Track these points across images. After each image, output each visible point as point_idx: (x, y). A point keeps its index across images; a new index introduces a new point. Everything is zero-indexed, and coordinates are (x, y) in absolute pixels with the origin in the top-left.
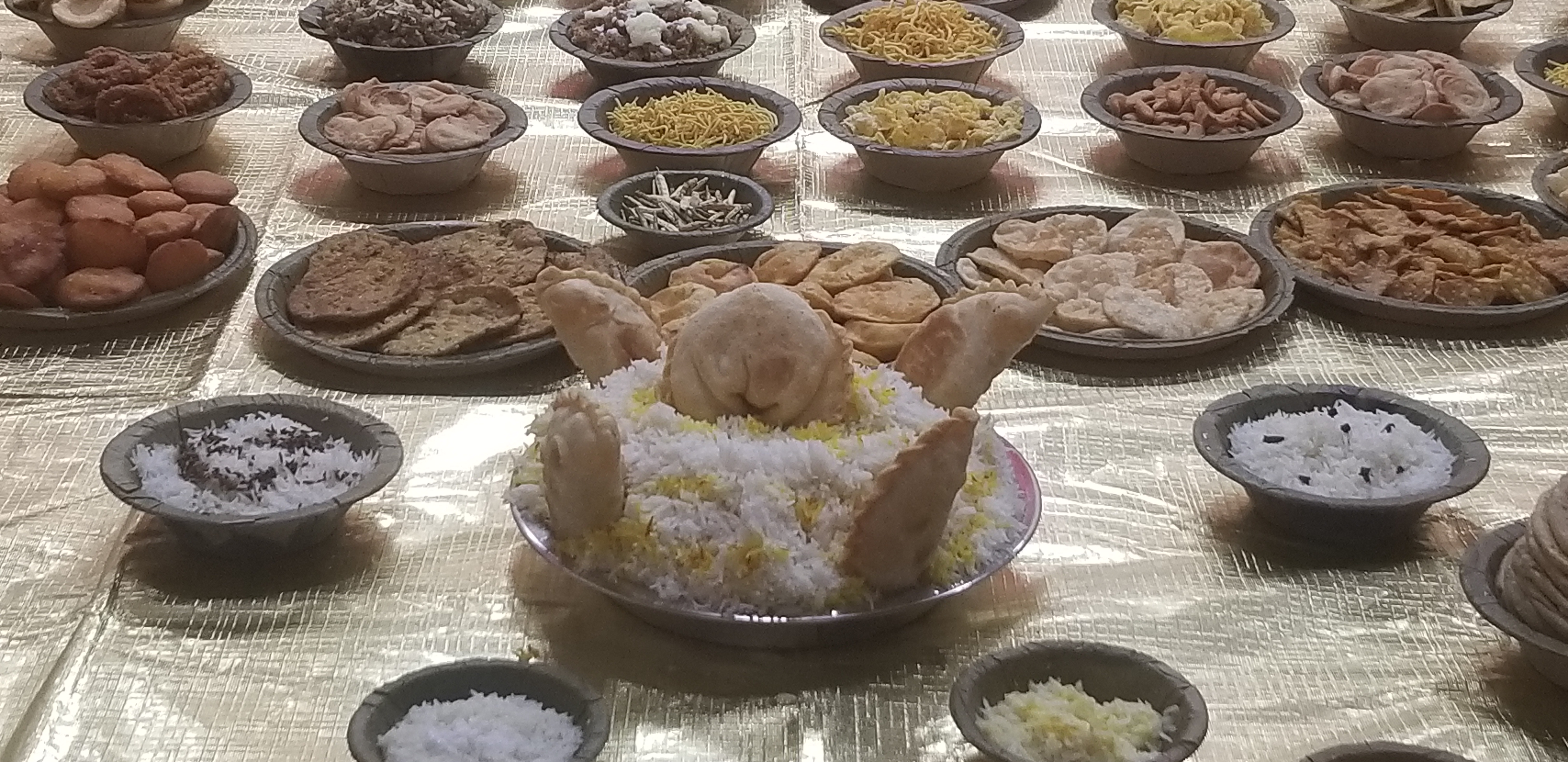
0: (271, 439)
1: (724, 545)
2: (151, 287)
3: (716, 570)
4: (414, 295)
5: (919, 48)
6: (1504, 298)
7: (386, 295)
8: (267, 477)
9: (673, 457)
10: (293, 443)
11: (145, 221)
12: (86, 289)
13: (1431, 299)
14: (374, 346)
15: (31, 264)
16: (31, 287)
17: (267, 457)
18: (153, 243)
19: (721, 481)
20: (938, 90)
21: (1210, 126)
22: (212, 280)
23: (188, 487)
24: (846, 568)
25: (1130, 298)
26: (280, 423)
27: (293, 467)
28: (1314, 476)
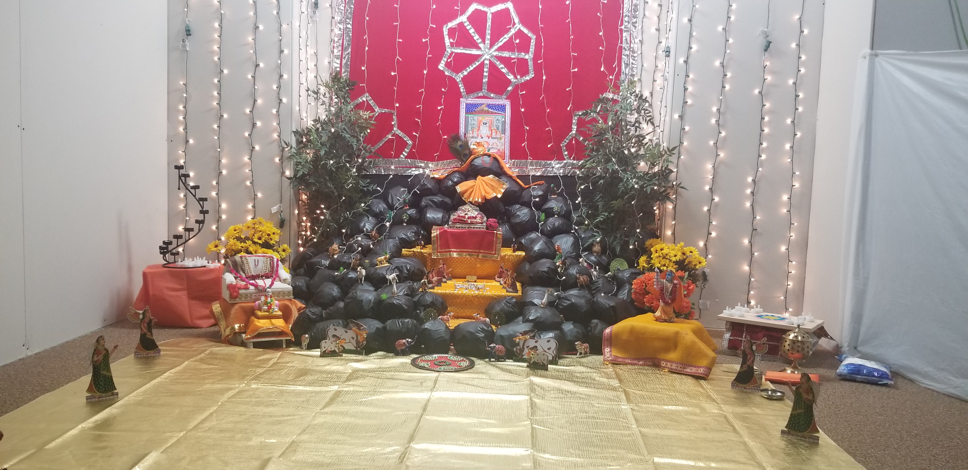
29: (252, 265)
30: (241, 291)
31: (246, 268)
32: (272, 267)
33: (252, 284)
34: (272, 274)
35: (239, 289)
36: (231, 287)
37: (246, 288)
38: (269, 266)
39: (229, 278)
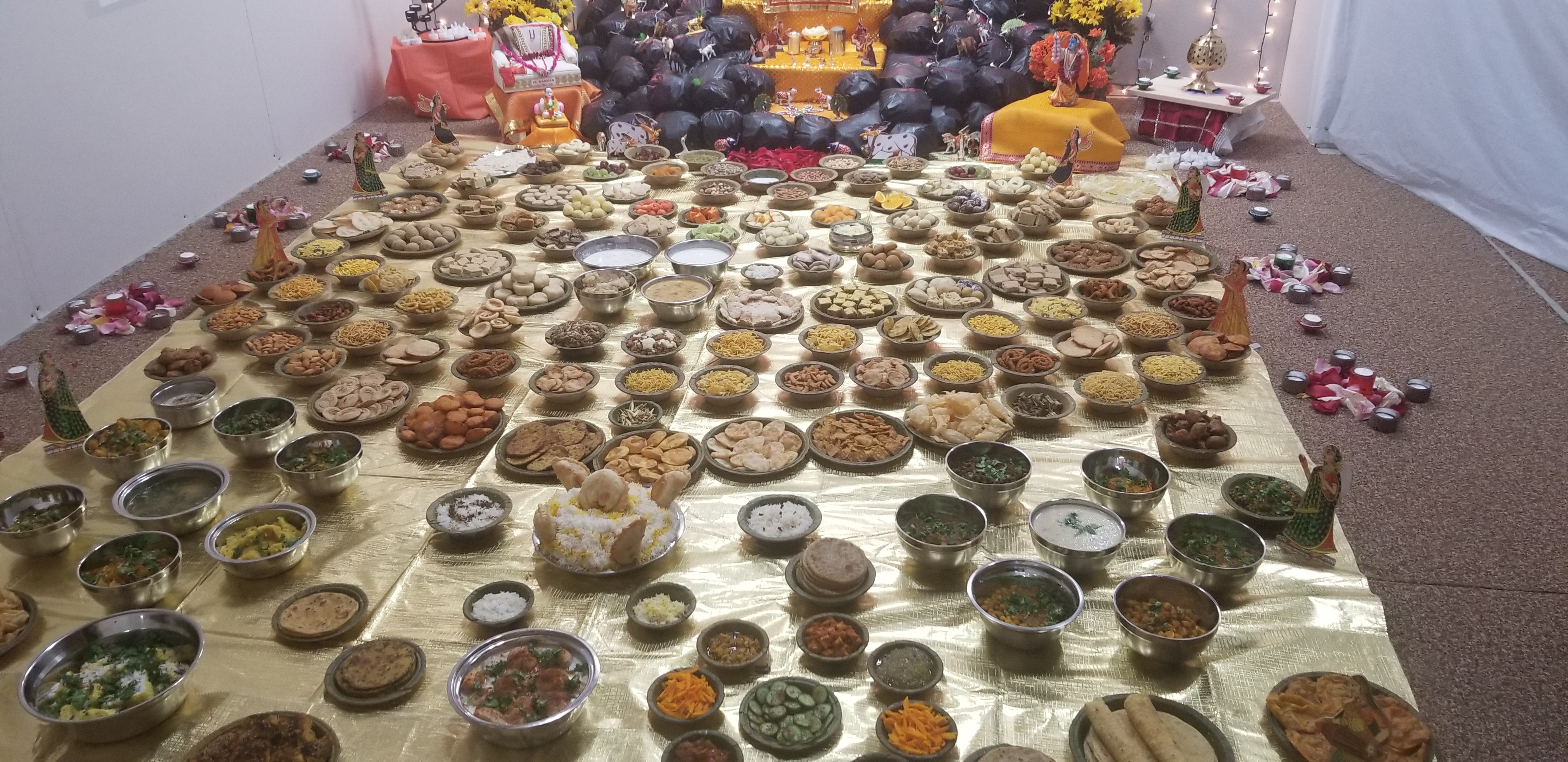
0: (477, 503)
1: (579, 550)
2: (468, 442)
3: (574, 558)
4: (542, 448)
5: (735, 352)
6: (870, 459)
7: (533, 447)
8: (471, 517)
9: (570, 522)
10: (485, 505)
11: (470, 419)
12: (447, 444)
13: (847, 459)
14: (524, 467)
15: (432, 435)
16: (431, 442)
17: (474, 509)
18: (470, 428)
19: (580, 531)
20: (732, 370)
21: (811, 388)
22: (487, 439)
23: (449, 519)
24: (613, 557)
25: (751, 457)
26: (483, 498)
27: (480, 513)
28: (767, 528)
29: (526, 38)
30: (517, 77)
31: (520, 42)
32: (553, 40)
33: (530, 67)
34: (553, 50)
35: (515, 73)
36: (503, 71)
37: (523, 73)
38: (548, 39)
39: (500, 59)
